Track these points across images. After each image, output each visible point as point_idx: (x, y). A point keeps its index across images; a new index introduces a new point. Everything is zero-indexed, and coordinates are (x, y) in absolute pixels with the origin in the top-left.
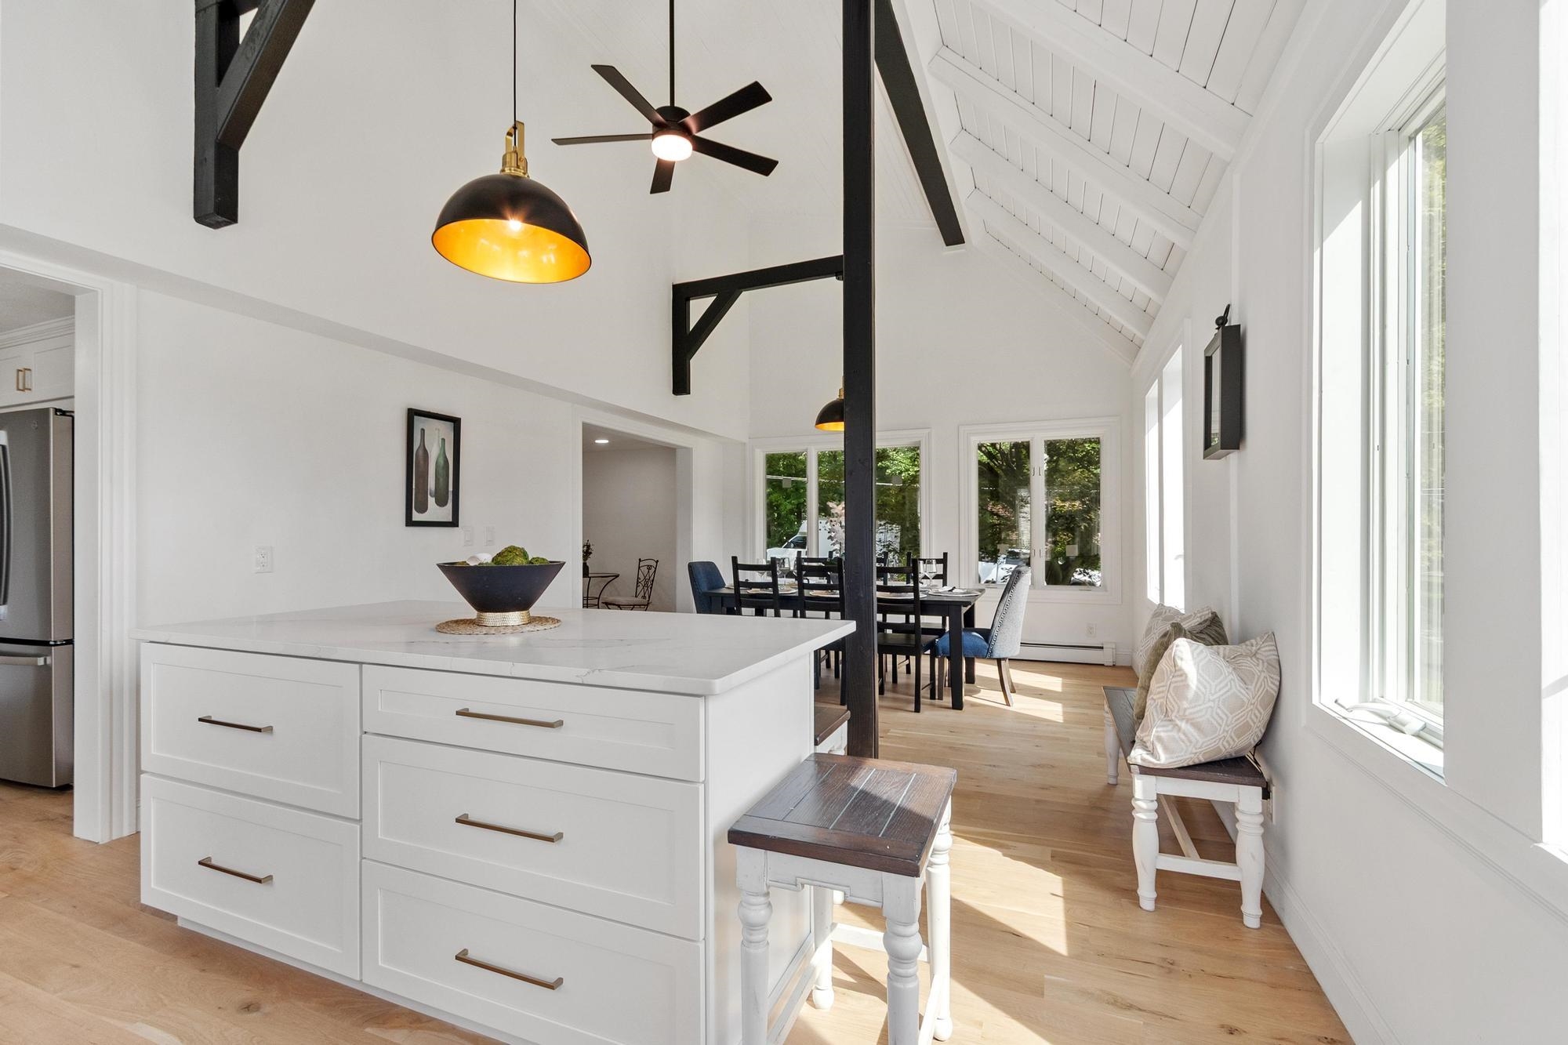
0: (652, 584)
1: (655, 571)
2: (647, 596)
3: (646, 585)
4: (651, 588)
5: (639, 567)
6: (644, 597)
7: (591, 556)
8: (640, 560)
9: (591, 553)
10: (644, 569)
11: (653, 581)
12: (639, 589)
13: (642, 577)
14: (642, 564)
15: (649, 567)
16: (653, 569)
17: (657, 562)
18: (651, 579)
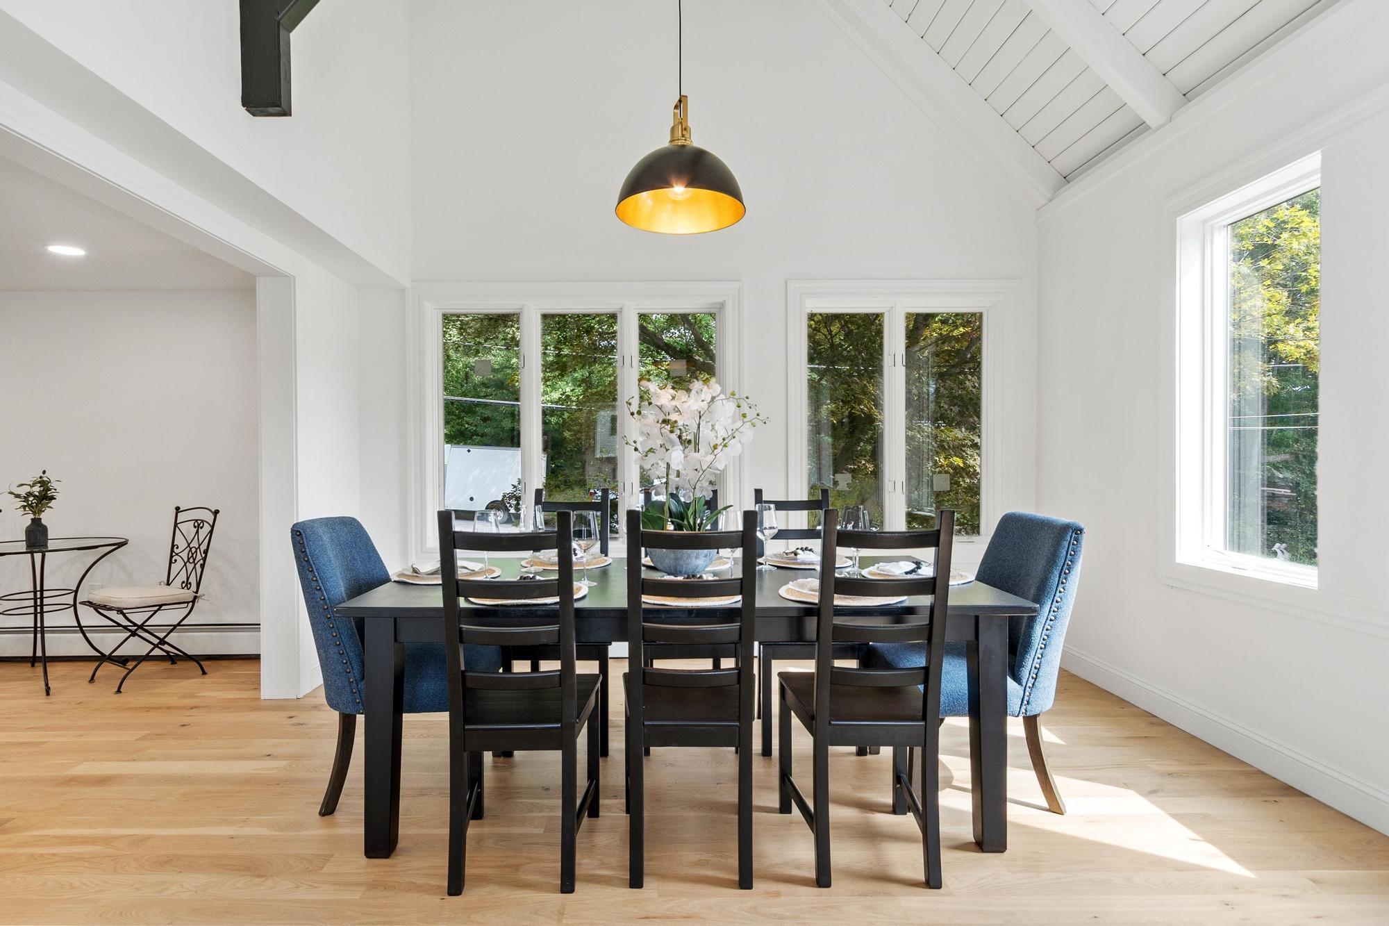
0: (204, 559)
1: (211, 532)
2: (193, 580)
3: (191, 558)
4: (203, 566)
5: (176, 525)
6: (186, 584)
7: (52, 503)
8: (178, 509)
9: (52, 498)
10: (189, 529)
11: (206, 552)
12: (176, 568)
13: (180, 541)
14: (181, 517)
15: (198, 525)
16: (207, 528)
17: (216, 512)
18: (203, 547)
